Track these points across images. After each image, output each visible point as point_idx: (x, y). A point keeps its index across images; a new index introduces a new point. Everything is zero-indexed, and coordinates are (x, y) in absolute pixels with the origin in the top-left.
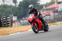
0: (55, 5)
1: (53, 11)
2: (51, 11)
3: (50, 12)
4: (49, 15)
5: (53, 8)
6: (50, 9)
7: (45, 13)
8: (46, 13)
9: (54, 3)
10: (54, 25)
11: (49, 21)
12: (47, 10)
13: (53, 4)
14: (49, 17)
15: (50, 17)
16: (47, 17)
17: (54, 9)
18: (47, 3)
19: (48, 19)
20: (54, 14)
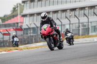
0: (18, 19)
1: (14, 28)
2: (11, 28)
3: (10, 30)
5: (14, 24)
6: (9, 25)
7: (1, 31)
8: (3, 30)
9: (16, 15)
10: (17, 49)
11: (7, 44)
13: (15, 18)
14: (8, 37)
15: (10, 38)
16: (5, 36)
17: (16, 25)
18: (4, 16)
19: (7, 41)
20: (16, 32)
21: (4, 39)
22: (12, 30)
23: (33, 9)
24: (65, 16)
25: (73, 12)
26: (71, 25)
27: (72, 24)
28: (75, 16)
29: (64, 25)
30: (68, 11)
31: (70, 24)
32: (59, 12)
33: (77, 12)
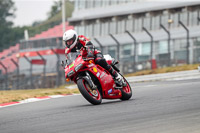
0: (61, 30)
1: (55, 48)
2: (48, 48)
3: (44, 53)
4: (43, 62)
5: (54, 40)
6: (44, 43)
7: (27, 55)
8: (32, 54)
9: (59, 23)
11: (40, 82)
12: (36, 44)
13: (57, 28)
14: (42, 67)
15: (44, 69)
16: (35, 66)
17: (58, 41)
19: (39, 75)
20: (58, 57)
21: (34, 72)
22: (49, 52)
23: (92, 9)
24: (158, 24)
25: (176, 15)
26: (171, 43)
27: (174, 40)
28: (180, 23)
29: (157, 42)
30: (166, 12)
31: (169, 40)
32: (148, 15)
33: (184, 16)
